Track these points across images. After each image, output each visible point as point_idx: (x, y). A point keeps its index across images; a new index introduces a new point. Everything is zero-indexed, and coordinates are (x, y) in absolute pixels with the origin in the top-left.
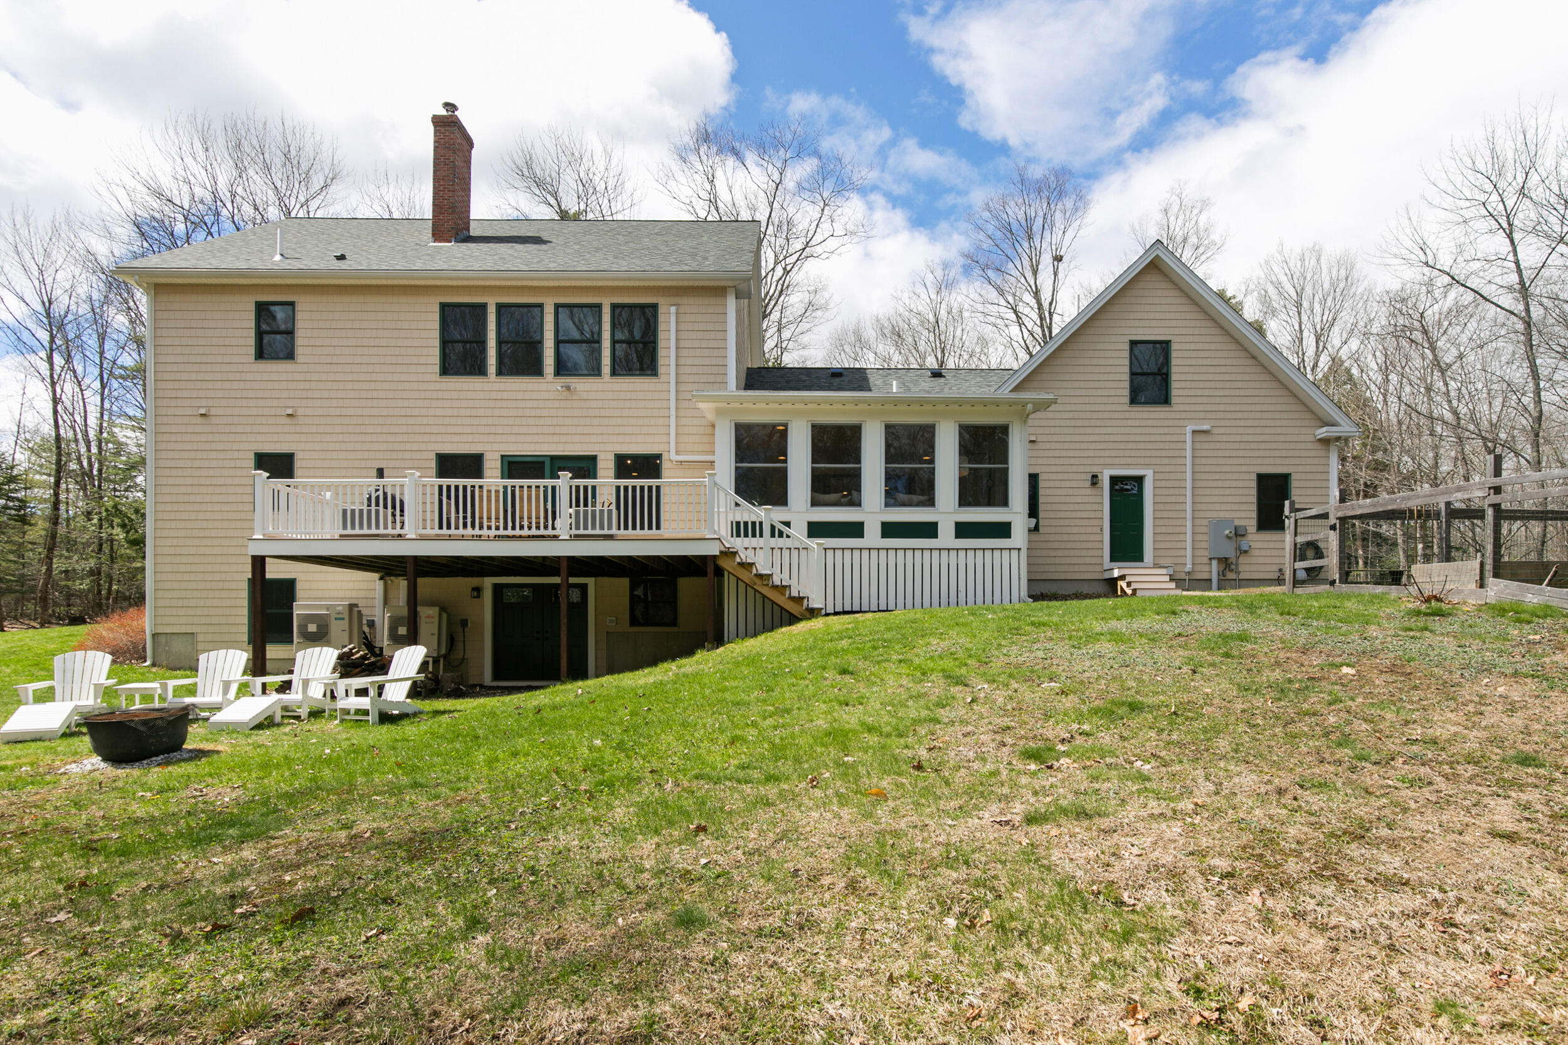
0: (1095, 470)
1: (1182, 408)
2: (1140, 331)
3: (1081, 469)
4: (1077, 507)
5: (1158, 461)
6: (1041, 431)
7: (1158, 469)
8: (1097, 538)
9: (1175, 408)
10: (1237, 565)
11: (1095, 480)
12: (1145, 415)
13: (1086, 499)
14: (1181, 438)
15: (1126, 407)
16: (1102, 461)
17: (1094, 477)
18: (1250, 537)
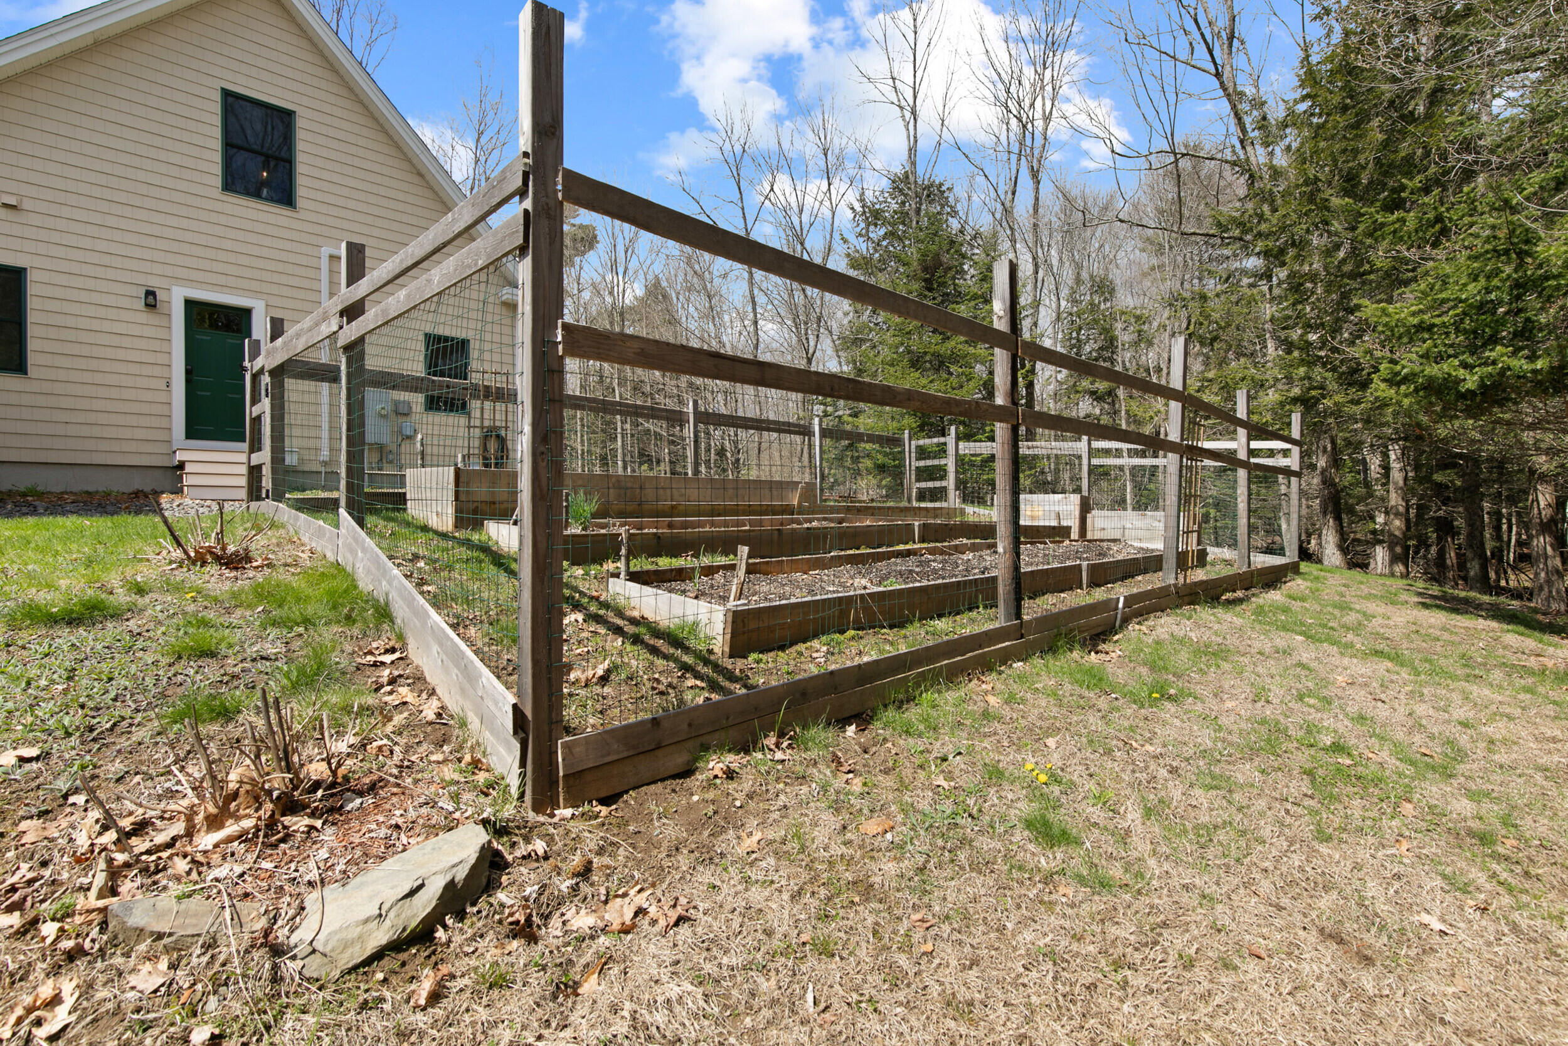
0: (153, 283)
1: (313, 217)
2: (240, 79)
3: (127, 277)
4: (116, 340)
5: (275, 290)
6: (33, 191)
7: (274, 301)
8: (162, 397)
9: (302, 215)
10: (399, 454)
11: (151, 300)
12: (252, 214)
13: (136, 330)
14: (313, 262)
15: (216, 192)
16: (169, 270)
17: (150, 293)
18: (415, 417)
